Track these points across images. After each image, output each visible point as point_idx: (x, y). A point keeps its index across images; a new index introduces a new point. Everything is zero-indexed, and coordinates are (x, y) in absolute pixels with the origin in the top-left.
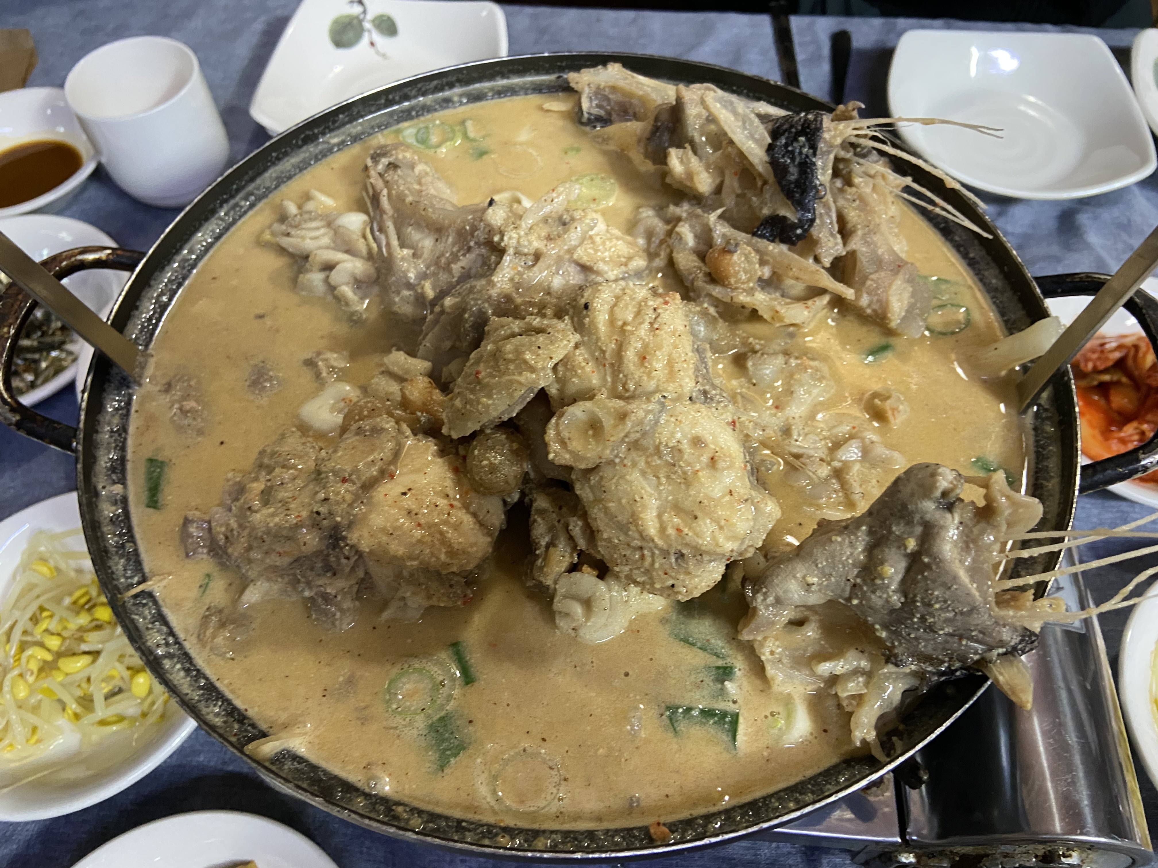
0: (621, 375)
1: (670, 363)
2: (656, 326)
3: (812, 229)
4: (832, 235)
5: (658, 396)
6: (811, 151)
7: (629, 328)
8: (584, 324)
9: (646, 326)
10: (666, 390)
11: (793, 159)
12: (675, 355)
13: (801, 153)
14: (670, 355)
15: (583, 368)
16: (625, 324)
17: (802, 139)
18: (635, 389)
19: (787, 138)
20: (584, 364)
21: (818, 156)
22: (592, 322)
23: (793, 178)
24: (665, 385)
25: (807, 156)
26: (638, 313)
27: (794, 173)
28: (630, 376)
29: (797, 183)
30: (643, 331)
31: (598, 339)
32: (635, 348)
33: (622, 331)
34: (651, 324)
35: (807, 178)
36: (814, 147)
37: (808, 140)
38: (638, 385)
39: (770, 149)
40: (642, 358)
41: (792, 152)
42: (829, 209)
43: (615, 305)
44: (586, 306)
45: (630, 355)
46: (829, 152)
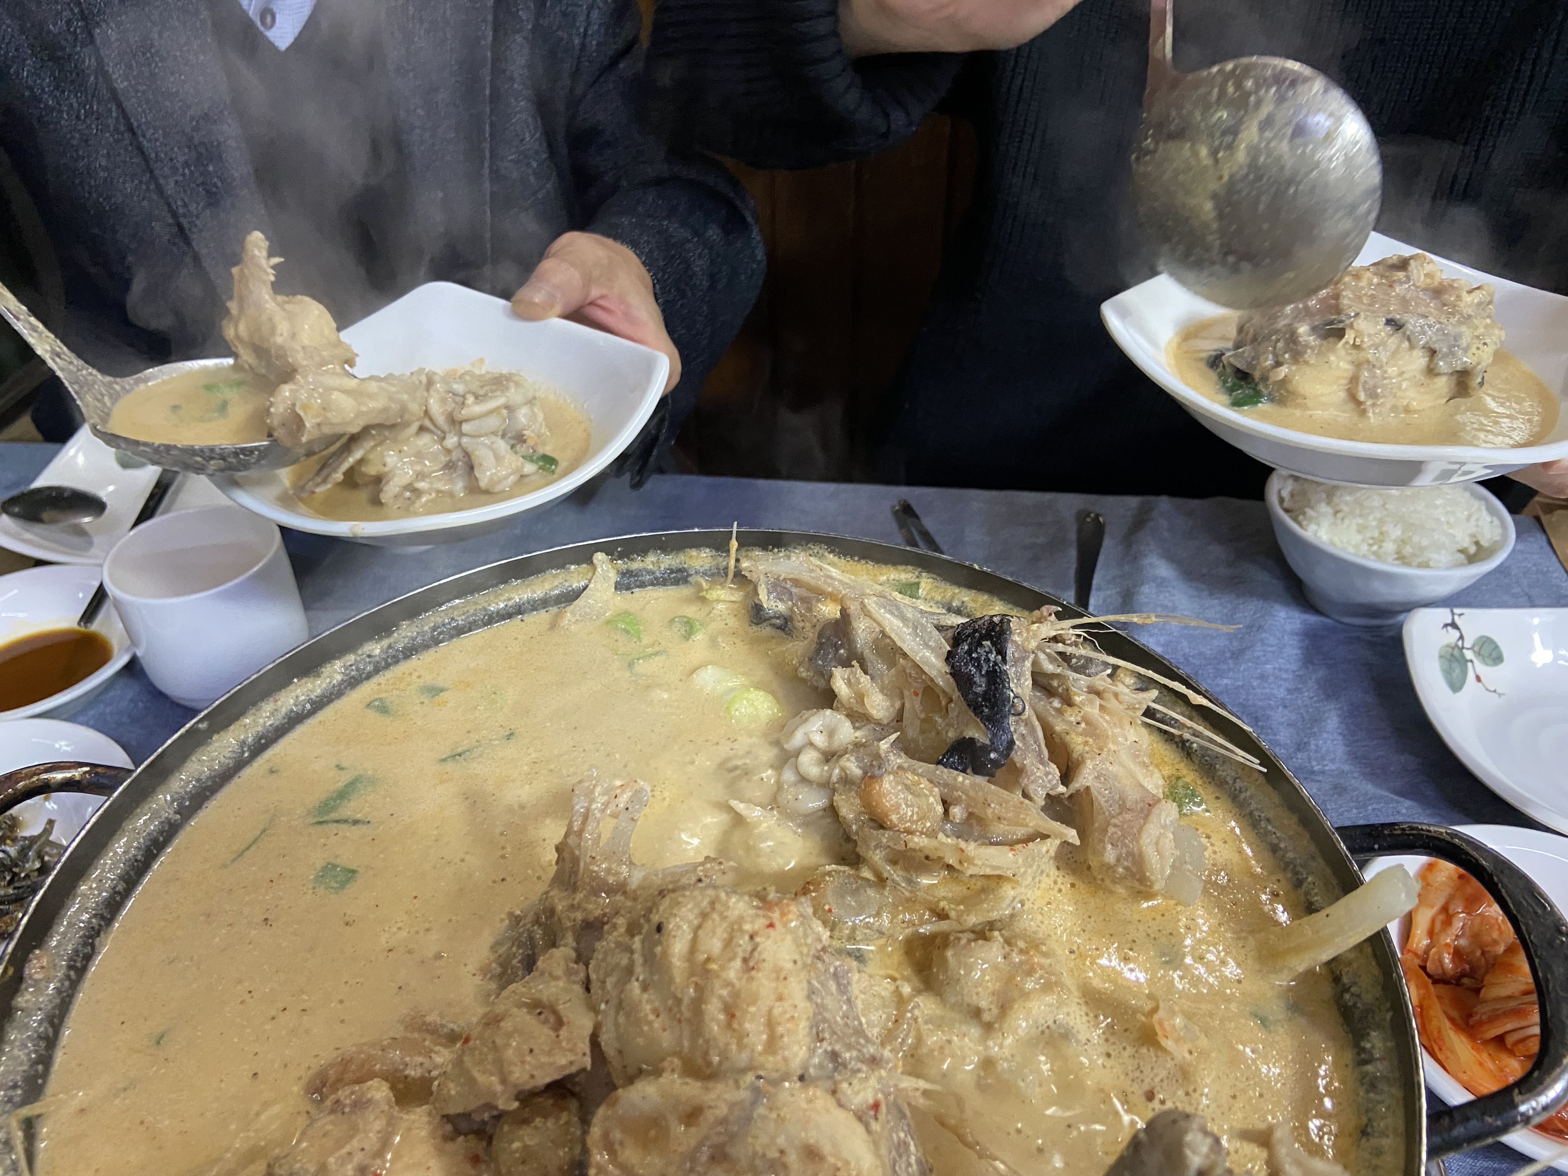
0: (701, 1041)
1: (771, 1024)
2: (751, 964)
3: (1013, 754)
4: (1042, 762)
5: (750, 1077)
6: (1000, 657)
7: (714, 966)
8: (655, 955)
9: (738, 963)
10: (762, 1067)
11: (979, 668)
12: (777, 1012)
13: (988, 660)
14: (770, 1012)
15: (650, 1023)
16: (708, 960)
17: (987, 643)
18: (720, 1062)
19: (970, 645)
20: (652, 1017)
21: (1009, 664)
22: (665, 953)
23: (979, 690)
24: (762, 1059)
25: (996, 664)
26: (728, 943)
27: (981, 685)
28: (712, 1043)
29: (985, 696)
30: (733, 971)
31: (672, 979)
32: (720, 997)
33: (705, 972)
34: (745, 960)
35: (996, 689)
36: (1002, 652)
37: (994, 644)
38: (725, 1056)
39: (950, 657)
40: (730, 1012)
41: (978, 659)
42: (1033, 730)
43: (699, 927)
44: (659, 928)
45: (714, 1009)
46: (1023, 659)
